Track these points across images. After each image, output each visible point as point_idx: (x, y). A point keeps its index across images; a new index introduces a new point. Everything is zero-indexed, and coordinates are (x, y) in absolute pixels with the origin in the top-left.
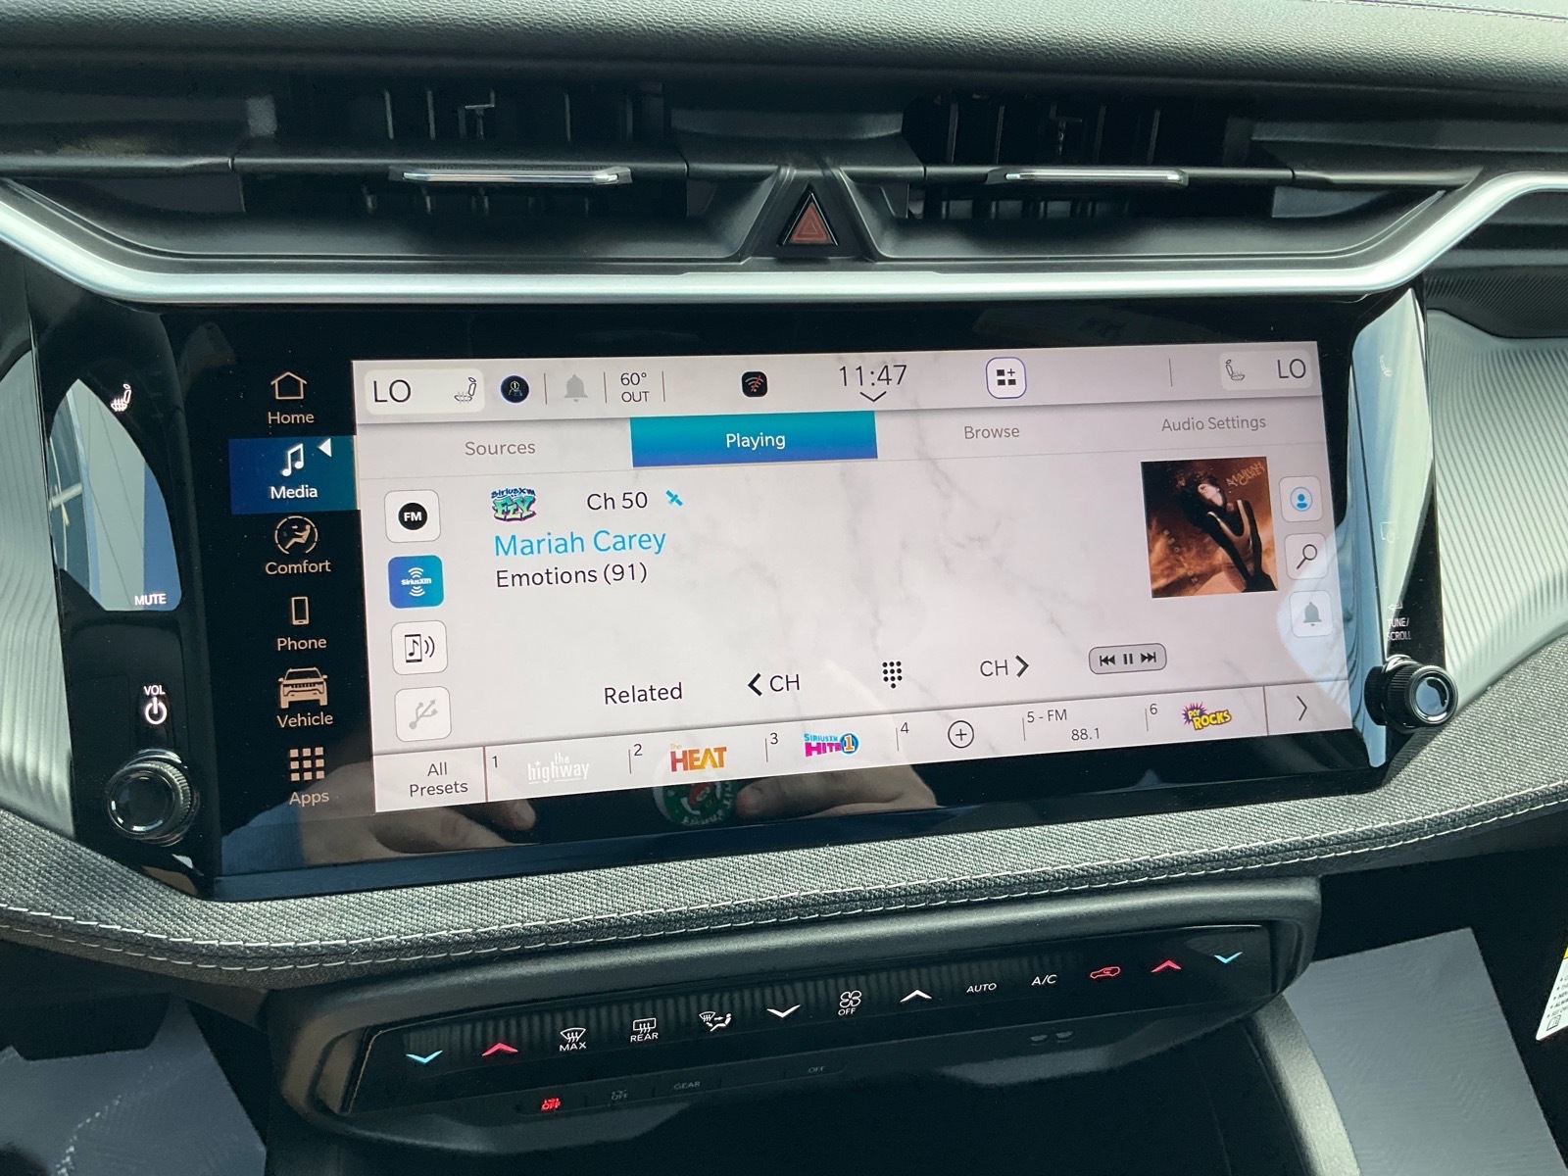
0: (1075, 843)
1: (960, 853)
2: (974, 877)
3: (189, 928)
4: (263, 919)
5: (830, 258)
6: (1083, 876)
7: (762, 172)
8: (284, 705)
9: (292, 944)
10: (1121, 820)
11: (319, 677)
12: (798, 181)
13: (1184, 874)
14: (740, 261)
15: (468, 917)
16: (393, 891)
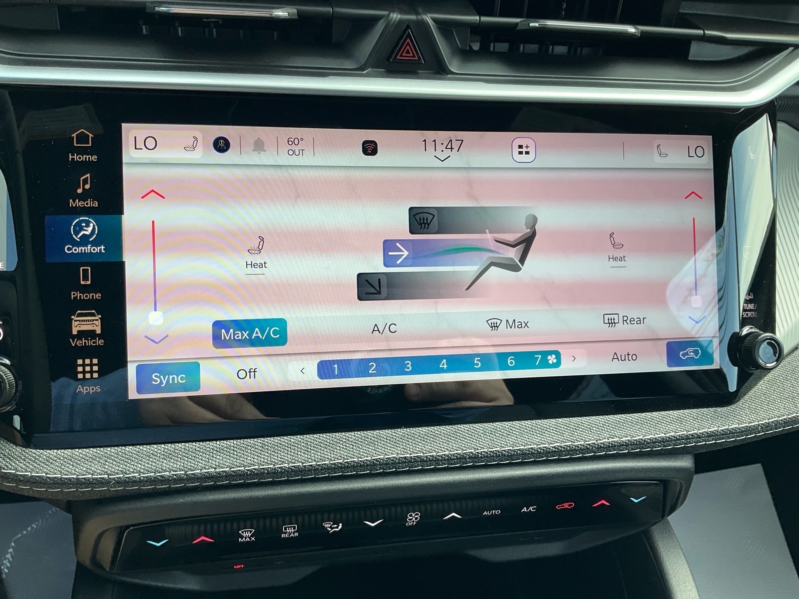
0: (551, 431)
1: (482, 435)
2: (490, 450)
3: (14, 464)
4: (58, 460)
5: (419, 71)
6: (555, 451)
7: (379, 15)
8: (75, 332)
9: (75, 476)
10: (579, 418)
11: (96, 316)
12: (401, 22)
13: (615, 452)
14: (363, 71)
15: (182, 465)
16: (138, 446)
